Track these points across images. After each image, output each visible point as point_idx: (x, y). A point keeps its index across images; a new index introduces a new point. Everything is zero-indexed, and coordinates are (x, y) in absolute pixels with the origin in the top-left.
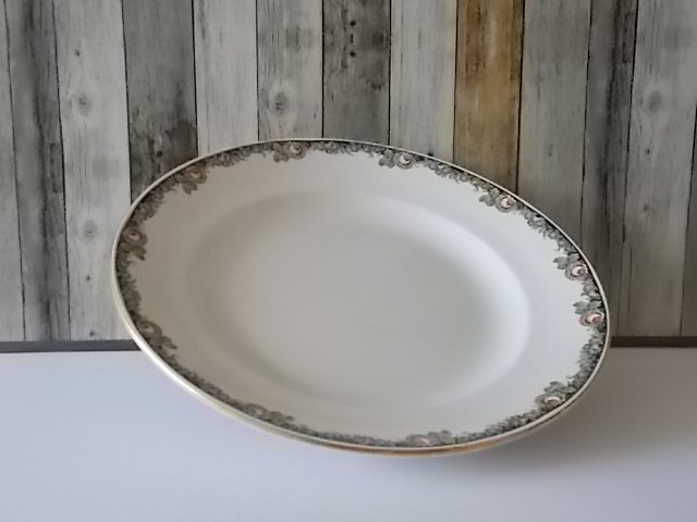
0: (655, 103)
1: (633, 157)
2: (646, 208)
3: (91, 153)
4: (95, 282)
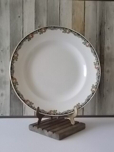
0: (108, 71)
1: (105, 81)
2: (107, 91)
3: (3, 80)
4: (3, 104)
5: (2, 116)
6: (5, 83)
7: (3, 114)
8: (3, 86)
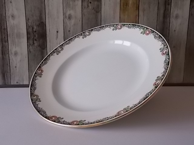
0: (177, 17)
1: (170, 32)
3: (16, 31)
4: (17, 68)
5: (17, 84)
6: (19, 36)
7: (18, 82)
8: (16, 40)
